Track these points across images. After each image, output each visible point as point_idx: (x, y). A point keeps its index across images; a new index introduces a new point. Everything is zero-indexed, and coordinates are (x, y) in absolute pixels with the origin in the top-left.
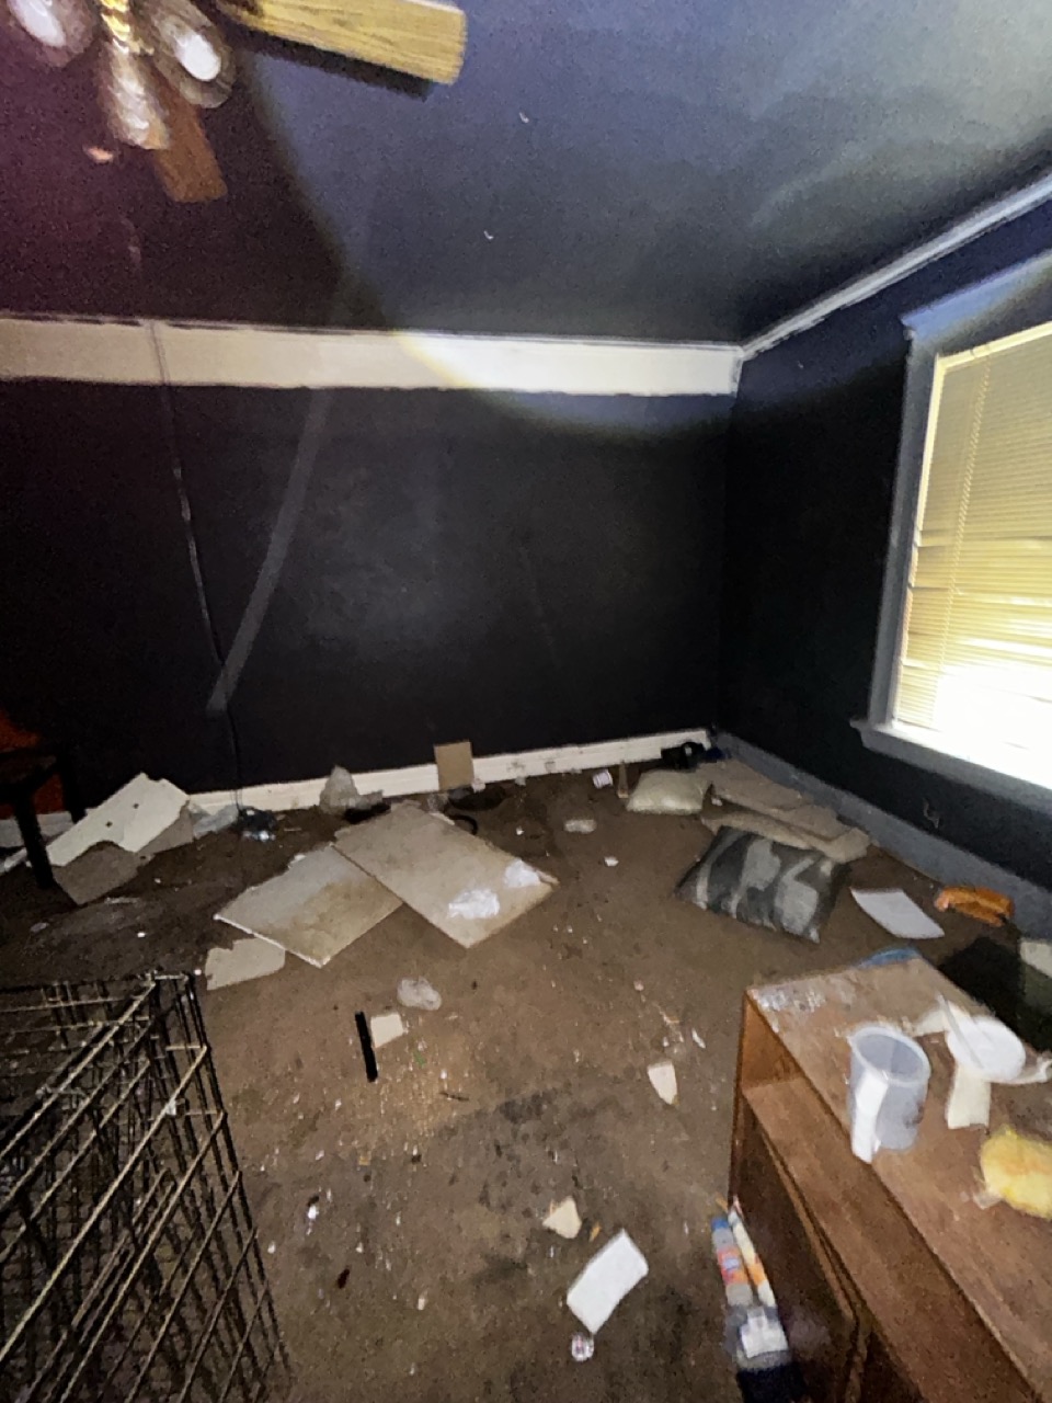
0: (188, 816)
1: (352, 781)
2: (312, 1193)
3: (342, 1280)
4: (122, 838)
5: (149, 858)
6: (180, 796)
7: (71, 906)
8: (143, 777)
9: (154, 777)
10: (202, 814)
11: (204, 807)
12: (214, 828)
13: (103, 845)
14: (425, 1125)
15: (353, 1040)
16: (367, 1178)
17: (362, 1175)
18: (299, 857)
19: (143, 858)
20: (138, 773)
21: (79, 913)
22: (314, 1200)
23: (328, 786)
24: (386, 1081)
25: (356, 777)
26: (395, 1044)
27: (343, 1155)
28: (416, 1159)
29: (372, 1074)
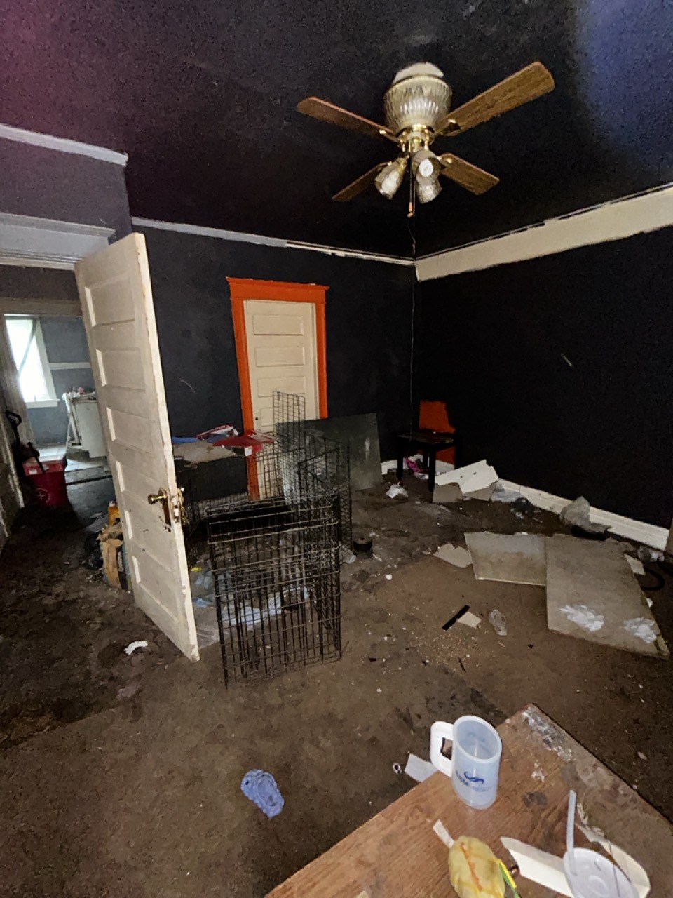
0: (494, 488)
1: (589, 510)
2: (391, 634)
3: (372, 660)
4: (463, 484)
5: (467, 499)
6: (496, 477)
7: (430, 501)
8: (484, 461)
9: (489, 464)
10: (502, 491)
11: (504, 487)
12: (503, 500)
13: (455, 485)
14: (440, 659)
15: (454, 612)
16: (407, 649)
17: (408, 647)
18: (524, 533)
19: (466, 497)
20: (484, 459)
21: (431, 505)
22: (389, 636)
23: (570, 505)
24: (448, 634)
25: (592, 508)
26: (466, 627)
27: (410, 636)
28: (425, 663)
29: (446, 627)
